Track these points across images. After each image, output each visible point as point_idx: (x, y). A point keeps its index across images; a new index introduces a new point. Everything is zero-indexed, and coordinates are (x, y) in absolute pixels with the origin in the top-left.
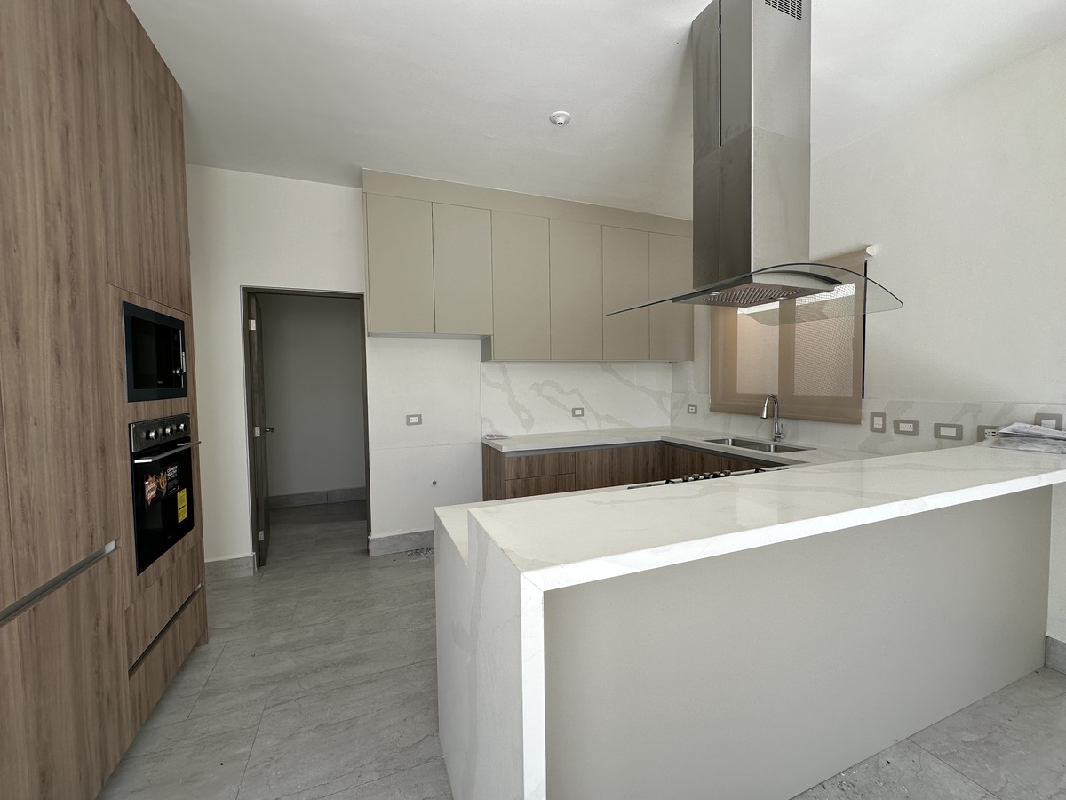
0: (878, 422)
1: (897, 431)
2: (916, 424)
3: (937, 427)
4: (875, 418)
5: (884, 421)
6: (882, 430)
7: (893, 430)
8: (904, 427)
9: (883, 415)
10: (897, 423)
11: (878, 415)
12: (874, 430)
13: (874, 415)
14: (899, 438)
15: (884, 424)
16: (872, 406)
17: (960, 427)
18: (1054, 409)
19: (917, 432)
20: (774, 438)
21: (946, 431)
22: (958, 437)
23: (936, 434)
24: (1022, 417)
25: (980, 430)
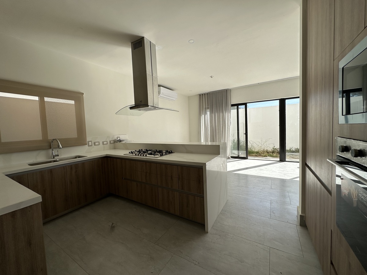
0: (90, 143)
2: (99, 142)
3: (103, 142)
4: (89, 143)
5: (92, 143)
6: (91, 146)
7: (94, 145)
8: (97, 144)
9: (91, 141)
10: (94, 143)
11: (90, 141)
12: (89, 146)
15: (92, 144)
16: (88, 139)
17: (107, 141)
18: (119, 136)
19: (99, 144)
20: (52, 157)
21: (105, 143)
22: (107, 144)
23: (103, 144)
24: (115, 138)
25: (110, 141)
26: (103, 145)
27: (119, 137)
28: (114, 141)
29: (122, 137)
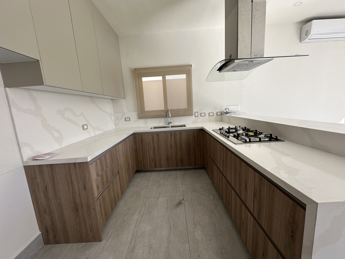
1: (201, 116)
2: (205, 113)
4: (196, 113)
6: (198, 116)
8: (203, 115)
9: (197, 112)
10: (201, 114)
11: (196, 112)
12: (195, 116)
13: (195, 113)
14: (201, 118)
15: (198, 115)
16: (195, 110)
17: (213, 113)
18: (227, 107)
19: (205, 116)
20: (168, 124)
21: (211, 114)
22: (213, 115)
23: (209, 115)
24: (223, 109)
25: (217, 113)
26: (209, 117)
27: (228, 109)
28: (221, 112)
29: (231, 109)
